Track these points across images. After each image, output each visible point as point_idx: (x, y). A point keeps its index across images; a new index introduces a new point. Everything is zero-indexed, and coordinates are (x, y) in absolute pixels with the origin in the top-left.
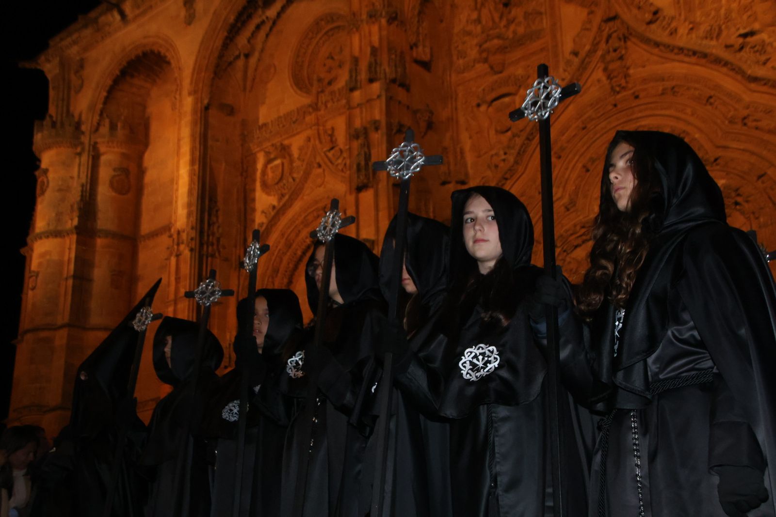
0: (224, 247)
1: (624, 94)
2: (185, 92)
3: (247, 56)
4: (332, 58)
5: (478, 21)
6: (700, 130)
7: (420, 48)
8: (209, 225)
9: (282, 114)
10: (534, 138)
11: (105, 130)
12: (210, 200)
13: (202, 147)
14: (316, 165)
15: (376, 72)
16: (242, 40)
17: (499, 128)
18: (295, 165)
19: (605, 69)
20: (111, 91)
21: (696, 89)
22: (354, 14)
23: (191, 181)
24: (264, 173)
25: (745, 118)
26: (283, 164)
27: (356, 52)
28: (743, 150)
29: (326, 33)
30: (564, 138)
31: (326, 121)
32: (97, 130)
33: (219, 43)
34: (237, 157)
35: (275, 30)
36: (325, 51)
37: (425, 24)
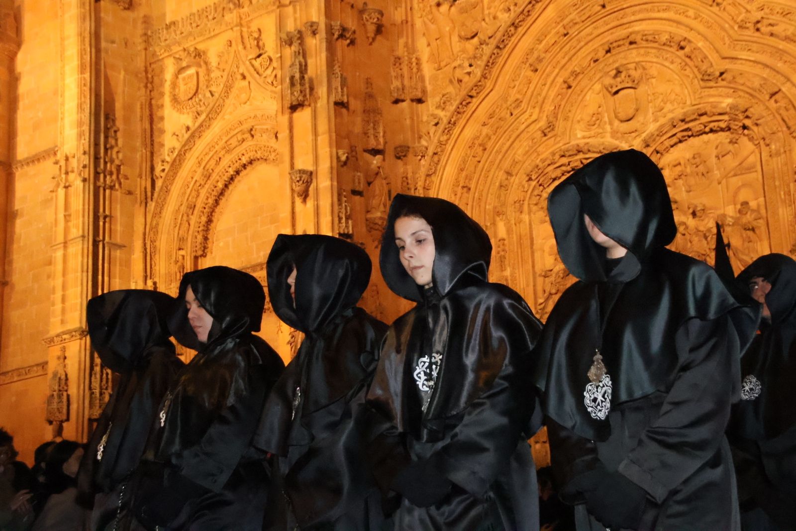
0: (126, 178)
6: (706, 39)
8: (106, 150)
9: (194, 10)
10: (505, 46)
12: (107, 118)
13: (93, 50)
14: (239, 77)
17: (463, 34)
18: (213, 75)
23: (81, 93)
24: (174, 85)
25: (758, 22)
26: (197, 73)
28: (754, 62)
30: (541, 47)
31: (250, 21)
34: (140, 63)
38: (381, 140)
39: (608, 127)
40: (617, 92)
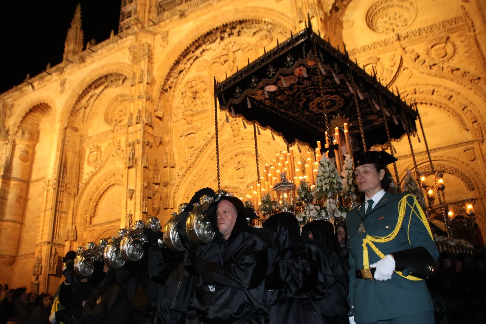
0: (69, 188)
1: (238, 137)
2: (57, 121)
3: (85, 108)
4: (122, 112)
5: (183, 103)
7: (159, 112)
8: (63, 178)
9: (98, 133)
10: (203, 152)
11: (19, 134)
12: (64, 167)
13: (62, 145)
14: (111, 156)
15: (139, 120)
16: (84, 102)
17: (189, 146)
18: (102, 155)
19: (231, 127)
20: (24, 118)
21: (264, 138)
22: (132, 96)
23: (56, 159)
24: (89, 157)
26: (97, 154)
27: (132, 112)
29: (120, 102)
31: (117, 137)
32: (16, 134)
33: (74, 102)
34: (77, 150)
35: (98, 98)
36: (119, 108)
37: (161, 102)
38: (159, 180)
39: (235, 180)
40: (238, 169)
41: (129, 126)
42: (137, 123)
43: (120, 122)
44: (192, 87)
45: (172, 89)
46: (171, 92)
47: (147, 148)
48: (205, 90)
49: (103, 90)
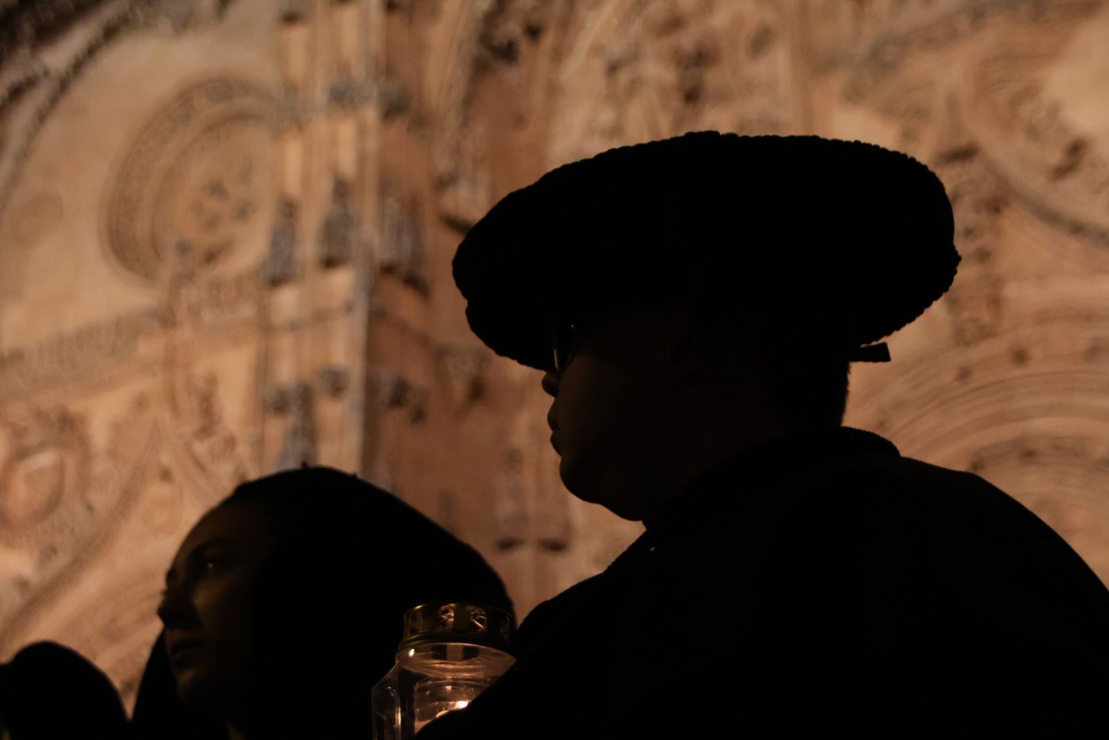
1: (987, 346)
7: (464, 188)
9: (70, 329)
14: (156, 474)
15: (343, 242)
18: (95, 468)
22: (291, 90)
26: (60, 465)
29: (209, 127)
31: (195, 357)
35: (65, 105)
36: (198, 172)
37: (480, 128)
41: (276, 281)
42: (330, 263)
43: (211, 257)
44: (675, 23)
45: (548, 40)
46: (536, 58)
47: (394, 422)
48: (761, 42)
49: (92, 51)
